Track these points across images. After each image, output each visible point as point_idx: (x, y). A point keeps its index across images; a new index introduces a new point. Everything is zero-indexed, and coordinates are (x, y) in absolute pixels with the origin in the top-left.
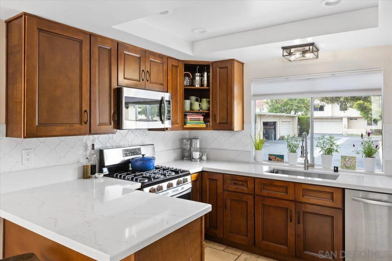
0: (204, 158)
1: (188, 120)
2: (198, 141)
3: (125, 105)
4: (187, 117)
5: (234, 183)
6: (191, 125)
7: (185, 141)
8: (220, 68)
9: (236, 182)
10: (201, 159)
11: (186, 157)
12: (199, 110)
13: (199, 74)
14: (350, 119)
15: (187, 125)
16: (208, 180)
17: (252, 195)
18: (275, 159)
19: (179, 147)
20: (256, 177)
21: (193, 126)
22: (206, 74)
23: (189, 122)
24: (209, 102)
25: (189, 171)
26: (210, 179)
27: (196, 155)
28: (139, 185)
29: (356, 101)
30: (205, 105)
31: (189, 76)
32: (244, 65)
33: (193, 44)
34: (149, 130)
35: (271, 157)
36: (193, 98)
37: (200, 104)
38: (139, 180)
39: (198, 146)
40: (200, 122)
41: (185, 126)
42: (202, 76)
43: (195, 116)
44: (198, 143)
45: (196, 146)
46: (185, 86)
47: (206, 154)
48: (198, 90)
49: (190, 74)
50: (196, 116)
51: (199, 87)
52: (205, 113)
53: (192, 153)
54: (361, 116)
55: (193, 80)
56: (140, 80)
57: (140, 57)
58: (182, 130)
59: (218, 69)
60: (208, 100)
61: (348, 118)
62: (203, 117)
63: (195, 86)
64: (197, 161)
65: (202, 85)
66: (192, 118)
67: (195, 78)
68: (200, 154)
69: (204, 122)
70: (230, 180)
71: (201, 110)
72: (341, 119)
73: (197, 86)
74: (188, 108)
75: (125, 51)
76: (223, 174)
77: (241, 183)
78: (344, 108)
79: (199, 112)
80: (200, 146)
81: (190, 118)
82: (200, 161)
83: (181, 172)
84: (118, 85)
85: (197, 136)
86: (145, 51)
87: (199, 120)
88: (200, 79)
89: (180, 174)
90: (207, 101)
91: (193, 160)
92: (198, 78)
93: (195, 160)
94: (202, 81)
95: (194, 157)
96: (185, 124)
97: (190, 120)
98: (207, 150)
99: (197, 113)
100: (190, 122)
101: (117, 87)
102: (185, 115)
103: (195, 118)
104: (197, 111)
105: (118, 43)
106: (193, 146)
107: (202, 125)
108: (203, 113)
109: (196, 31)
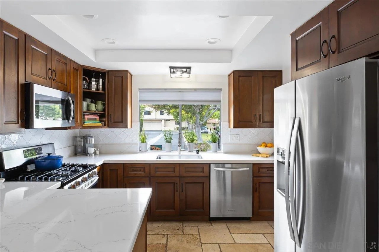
0: (98, 152)
1: (86, 119)
2: (93, 138)
3: (36, 104)
4: (85, 117)
5: (133, 170)
6: (88, 124)
7: (78, 139)
8: (115, 76)
9: (134, 169)
10: (95, 153)
11: (80, 153)
12: (95, 111)
13: (95, 79)
14: (166, 120)
15: (85, 124)
16: (109, 170)
17: (148, 177)
18: (156, 148)
19: (72, 145)
20: (151, 163)
21: (91, 125)
22: (101, 80)
23: (86, 121)
24: (104, 105)
25: (95, 165)
26: (110, 169)
27: (91, 150)
28: (59, 184)
29: (175, 109)
30: (100, 106)
31: (86, 80)
32: (132, 76)
33: (96, 51)
34: (47, 129)
35: (153, 147)
36: (89, 100)
37: (96, 106)
38: (55, 179)
39: (93, 143)
40: (96, 121)
41: (83, 125)
42: (98, 82)
43: (91, 116)
44: (93, 140)
45: (92, 142)
46: (83, 89)
47: (98, 150)
48: (93, 92)
49: (87, 79)
50: (93, 116)
51: (95, 90)
52: (101, 113)
53: (87, 149)
54: (174, 119)
55: (90, 83)
56: (47, 78)
57: (47, 54)
58: (80, 129)
59: (113, 77)
60: (103, 102)
61: (165, 120)
62: (98, 117)
63: (92, 90)
64: (92, 156)
65: (97, 89)
66: (90, 118)
67: (91, 83)
68: (94, 149)
69: (100, 121)
70: (129, 168)
71: (96, 111)
72: (161, 120)
73: (93, 89)
74: (85, 109)
75: (33, 45)
76: (123, 164)
77: (139, 169)
78: (162, 113)
79: (95, 112)
80: (95, 142)
81: (88, 118)
82: (95, 155)
83: (90, 166)
84: (25, 81)
85: (89, 134)
86: (52, 50)
87: (95, 119)
88: (96, 83)
89: (89, 168)
90: (101, 103)
91: (89, 155)
92: (94, 83)
93: (91, 155)
94: (97, 85)
95: (89, 152)
96: (84, 123)
97: (88, 120)
98: (100, 146)
99: (94, 114)
100: (88, 121)
101: (24, 82)
102: (84, 115)
103: (92, 118)
104: (93, 112)
105: (25, 35)
106: (89, 143)
107: (98, 124)
108: (98, 113)
109: (106, 41)
